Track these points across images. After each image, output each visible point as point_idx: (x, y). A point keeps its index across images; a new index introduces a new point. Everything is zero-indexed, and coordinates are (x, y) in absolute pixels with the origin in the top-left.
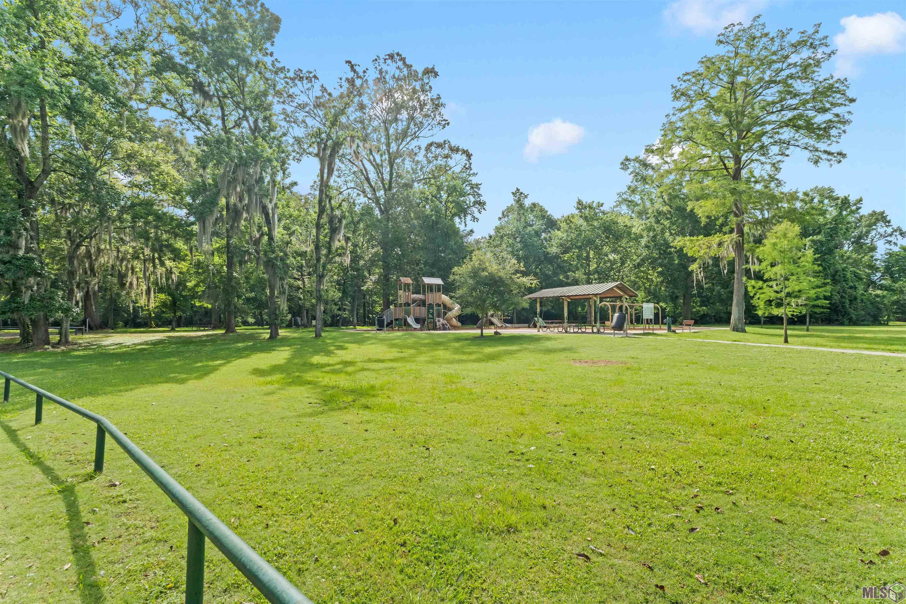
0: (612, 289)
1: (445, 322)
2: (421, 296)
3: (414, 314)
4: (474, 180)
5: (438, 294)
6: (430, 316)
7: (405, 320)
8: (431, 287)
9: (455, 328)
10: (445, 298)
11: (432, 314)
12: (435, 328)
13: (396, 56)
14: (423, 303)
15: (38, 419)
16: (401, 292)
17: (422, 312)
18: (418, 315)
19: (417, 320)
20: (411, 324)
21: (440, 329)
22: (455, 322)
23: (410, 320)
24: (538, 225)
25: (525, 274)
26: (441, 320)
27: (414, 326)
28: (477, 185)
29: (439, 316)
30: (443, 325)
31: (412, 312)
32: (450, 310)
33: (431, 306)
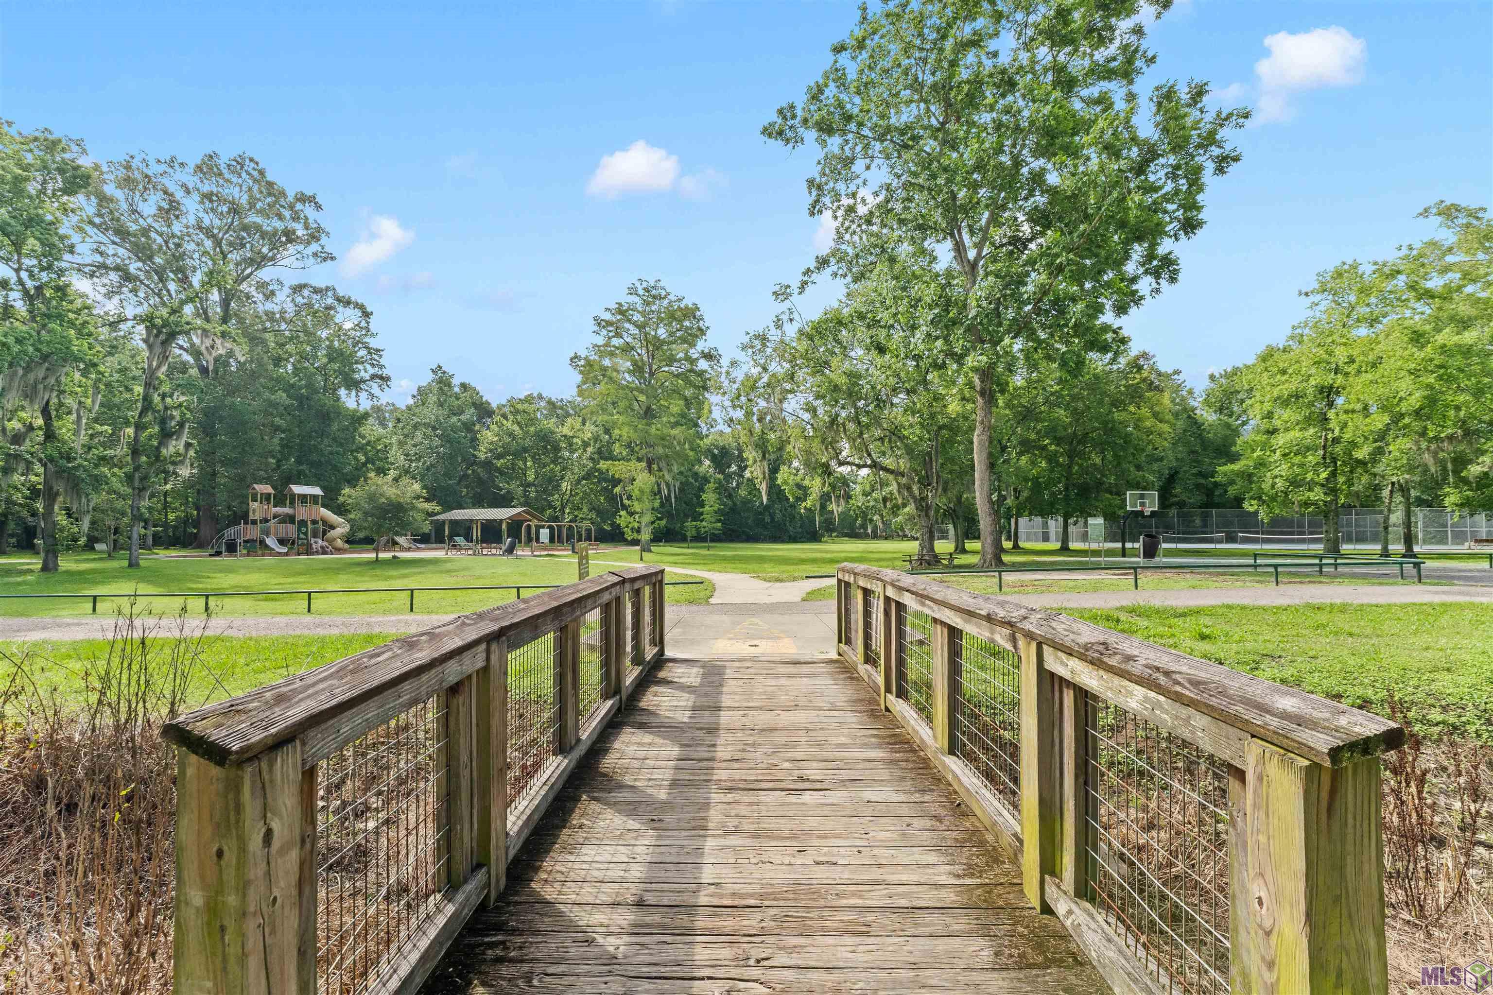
0: (519, 513)
1: (325, 544)
2: (287, 510)
3: (276, 534)
4: (373, 343)
5: (314, 507)
6: (302, 536)
7: (262, 542)
8: (304, 498)
9: (339, 550)
10: (325, 512)
11: (306, 534)
12: (309, 551)
13: (247, 162)
14: (291, 519)
15: (94, 609)
16: (254, 505)
17: (291, 530)
18: (282, 535)
19: (282, 542)
20: (273, 546)
21: (317, 553)
22: (339, 543)
23: (271, 542)
24: (469, 414)
25: (427, 500)
26: (320, 541)
27: (277, 550)
28: (378, 350)
29: (315, 535)
30: (322, 547)
31: (273, 530)
32: (333, 527)
33: (303, 523)
